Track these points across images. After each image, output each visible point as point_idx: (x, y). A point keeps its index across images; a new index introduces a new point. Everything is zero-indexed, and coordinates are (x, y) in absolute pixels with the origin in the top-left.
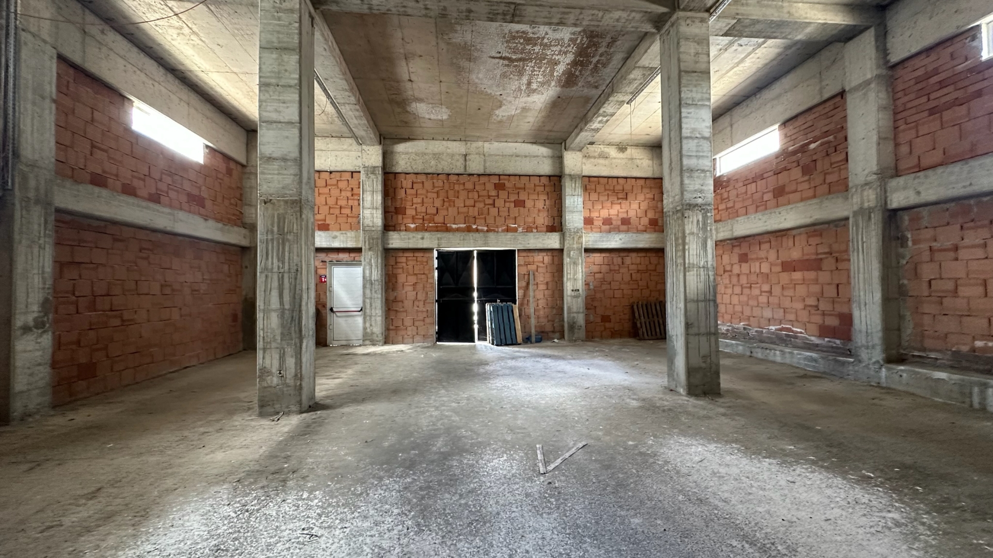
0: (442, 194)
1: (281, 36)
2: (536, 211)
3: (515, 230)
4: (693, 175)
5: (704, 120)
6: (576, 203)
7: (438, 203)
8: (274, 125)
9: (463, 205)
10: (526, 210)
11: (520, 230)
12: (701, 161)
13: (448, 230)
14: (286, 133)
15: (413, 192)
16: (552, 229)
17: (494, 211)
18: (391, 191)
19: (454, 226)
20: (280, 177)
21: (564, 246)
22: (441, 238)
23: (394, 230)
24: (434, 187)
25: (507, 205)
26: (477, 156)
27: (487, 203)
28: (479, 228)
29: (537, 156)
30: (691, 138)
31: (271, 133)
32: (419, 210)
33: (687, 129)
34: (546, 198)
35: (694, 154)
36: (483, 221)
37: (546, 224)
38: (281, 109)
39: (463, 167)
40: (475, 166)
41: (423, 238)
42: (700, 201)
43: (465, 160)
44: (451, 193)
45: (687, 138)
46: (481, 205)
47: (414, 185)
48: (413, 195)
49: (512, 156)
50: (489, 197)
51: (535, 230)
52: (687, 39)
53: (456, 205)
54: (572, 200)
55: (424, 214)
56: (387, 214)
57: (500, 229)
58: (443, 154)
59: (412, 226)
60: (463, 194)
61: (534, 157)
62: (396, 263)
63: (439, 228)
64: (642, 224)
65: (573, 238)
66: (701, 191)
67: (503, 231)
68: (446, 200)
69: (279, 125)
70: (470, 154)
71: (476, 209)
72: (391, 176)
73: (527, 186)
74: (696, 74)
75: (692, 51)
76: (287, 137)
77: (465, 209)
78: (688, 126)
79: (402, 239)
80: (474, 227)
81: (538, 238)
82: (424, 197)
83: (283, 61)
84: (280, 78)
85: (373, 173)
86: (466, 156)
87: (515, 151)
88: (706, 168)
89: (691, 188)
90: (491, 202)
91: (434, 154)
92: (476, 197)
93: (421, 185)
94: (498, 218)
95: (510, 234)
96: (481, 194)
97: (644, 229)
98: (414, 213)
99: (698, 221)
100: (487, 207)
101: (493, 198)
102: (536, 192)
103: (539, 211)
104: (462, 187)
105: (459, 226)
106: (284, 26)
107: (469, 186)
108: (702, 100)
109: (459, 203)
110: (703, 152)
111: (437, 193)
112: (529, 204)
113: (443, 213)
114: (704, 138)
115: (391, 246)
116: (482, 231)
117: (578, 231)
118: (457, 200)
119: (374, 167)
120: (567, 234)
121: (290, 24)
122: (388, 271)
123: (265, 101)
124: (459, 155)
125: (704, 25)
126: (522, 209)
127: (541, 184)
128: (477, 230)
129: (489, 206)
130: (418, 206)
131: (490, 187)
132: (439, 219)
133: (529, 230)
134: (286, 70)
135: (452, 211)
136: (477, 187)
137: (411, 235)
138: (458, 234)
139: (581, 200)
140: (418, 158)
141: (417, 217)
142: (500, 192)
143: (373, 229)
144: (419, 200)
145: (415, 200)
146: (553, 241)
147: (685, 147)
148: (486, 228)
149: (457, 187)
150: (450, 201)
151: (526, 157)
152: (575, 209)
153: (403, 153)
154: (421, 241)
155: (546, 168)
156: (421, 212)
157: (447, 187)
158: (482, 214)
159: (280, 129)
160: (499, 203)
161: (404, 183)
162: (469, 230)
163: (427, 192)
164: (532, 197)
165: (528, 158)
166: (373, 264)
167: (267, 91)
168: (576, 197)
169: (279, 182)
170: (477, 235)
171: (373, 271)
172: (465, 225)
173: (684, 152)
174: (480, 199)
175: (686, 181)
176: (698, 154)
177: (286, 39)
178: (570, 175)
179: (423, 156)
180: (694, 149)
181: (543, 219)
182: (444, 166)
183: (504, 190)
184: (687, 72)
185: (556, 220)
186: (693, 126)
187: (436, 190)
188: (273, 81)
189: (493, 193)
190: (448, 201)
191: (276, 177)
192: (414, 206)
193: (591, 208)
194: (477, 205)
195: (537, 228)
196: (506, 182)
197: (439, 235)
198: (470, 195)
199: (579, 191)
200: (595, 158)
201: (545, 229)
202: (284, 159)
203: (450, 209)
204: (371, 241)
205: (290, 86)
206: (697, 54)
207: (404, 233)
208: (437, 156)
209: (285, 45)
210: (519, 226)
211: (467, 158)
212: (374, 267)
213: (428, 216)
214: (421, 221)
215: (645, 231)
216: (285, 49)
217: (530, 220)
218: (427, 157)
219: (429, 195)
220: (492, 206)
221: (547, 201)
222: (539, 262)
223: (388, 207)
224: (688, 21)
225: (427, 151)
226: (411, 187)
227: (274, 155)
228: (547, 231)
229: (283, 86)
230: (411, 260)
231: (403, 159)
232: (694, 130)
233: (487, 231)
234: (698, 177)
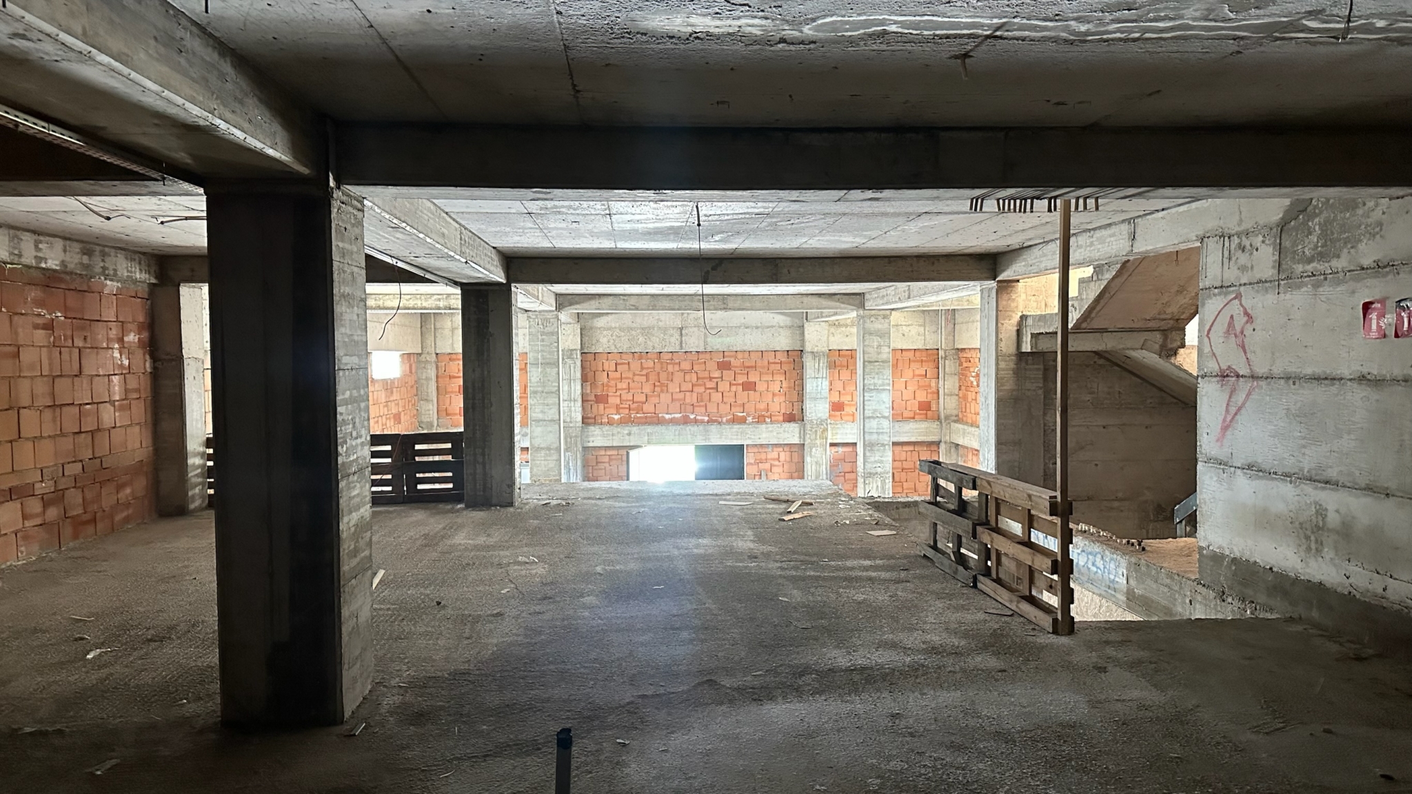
0: (653, 377)
1: (545, 354)
2: (770, 395)
3: (743, 421)
4: (874, 448)
5: (884, 402)
6: (819, 388)
7: (647, 389)
8: (541, 423)
9: (678, 390)
10: (758, 394)
11: (750, 419)
12: (881, 436)
13: (659, 422)
14: (550, 429)
15: (618, 375)
16: (790, 418)
17: (717, 397)
18: (591, 374)
19: (667, 417)
20: (546, 463)
21: (804, 440)
22: (651, 434)
23: (595, 424)
24: (642, 368)
25: (734, 388)
26: (696, 329)
27: (708, 386)
28: (699, 418)
29: (772, 327)
30: (872, 417)
31: (539, 429)
32: (624, 397)
33: (869, 410)
34: (783, 379)
35: (875, 431)
36: (703, 410)
37: (783, 411)
38: (546, 410)
39: (678, 343)
40: (694, 342)
41: (629, 434)
42: (879, 470)
43: (681, 334)
44: (663, 376)
45: (869, 418)
46: (701, 389)
47: (618, 367)
48: (617, 379)
49: (739, 327)
50: (711, 379)
51: (768, 420)
52: (871, 334)
53: (670, 390)
54: (815, 385)
55: (631, 403)
56: (585, 404)
57: (724, 419)
58: (653, 328)
59: (616, 417)
60: (678, 377)
61: (768, 327)
62: (597, 463)
63: (648, 420)
64: (909, 409)
65: (816, 431)
66: (881, 462)
67: (728, 422)
68: (657, 384)
69: (545, 423)
70: (686, 327)
71: (695, 395)
72: (590, 357)
73: (759, 364)
74: (877, 364)
75: (876, 344)
76: (551, 432)
77: (681, 396)
78: (870, 408)
79: (603, 436)
80: (692, 417)
81: (771, 431)
82: (630, 381)
83: (546, 373)
84: (544, 387)
85: (570, 357)
86: (681, 329)
87: (743, 321)
88: (886, 443)
89: (872, 459)
90: (713, 385)
91: (642, 329)
92: (694, 379)
93: (627, 366)
94: (721, 406)
95: (736, 427)
96: (700, 376)
97: (912, 416)
98: (618, 401)
99: (877, 486)
100: (708, 391)
101: (715, 380)
102: (770, 371)
103: (774, 395)
104: (677, 368)
105: (673, 416)
106: (547, 346)
107: (686, 366)
108: (883, 385)
109: (674, 388)
110: (883, 429)
111: (647, 375)
112: (761, 387)
113: (654, 400)
114: (884, 417)
115: (591, 444)
116: (702, 422)
117: (822, 422)
118: (671, 385)
119: (572, 350)
120: (808, 427)
121: (551, 344)
122: (588, 473)
123: (534, 405)
124: (673, 328)
125: (887, 321)
126: (751, 392)
127: (777, 361)
128: (696, 421)
129: (711, 391)
130: (623, 392)
131: (712, 366)
132: (648, 408)
133: (760, 420)
134: (549, 380)
135: (665, 398)
136: (696, 368)
137: (615, 430)
138: (672, 428)
139: (826, 384)
140: (623, 334)
141: (621, 406)
142: (724, 372)
143: (571, 425)
144: (624, 385)
145: (620, 386)
146: (791, 434)
147: (867, 425)
148: (706, 419)
149: (670, 368)
150: (662, 385)
151: (757, 328)
152: (819, 396)
153: (605, 329)
154: (627, 437)
155: (783, 342)
156: (627, 400)
157: (658, 366)
158: (702, 401)
159: (545, 426)
160: (724, 386)
161: (606, 364)
162: (685, 421)
163: (634, 375)
164: (765, 378)
165: (760, 329)
166: (571, 468)
167: (535, 397)
168: (820, 380)
169: (545, 466)
170: (695, 428)
171: (571, 476)
172: (680, 415)
173: (866, 430)
174: (700, 382)
175: (868, 454)
176: (878, 431)
177: (548, 356)
178: (813, 352)
179: (629, 331)
180: (875, 426)
181: (779, 405)
182: (655, 343)
183: (730, 369)
184: (870, 362)
185: (795, 407)
186: (874, 407)
187: (644, 372)
188: (540, 389)
189: (717, 374)
190: (660, 386)
191: (543, 462)
192: (618, 393)
193: (841, 389)
194: (696, 389)
195: (770, 417)
196: (732, 360)
197: (649, 429)
198: (688, 377)
199: (824, 372)
200: (846, 326)
201: (781, 418)
202: (549, 449)
203: (662, 395)
204: (569, 440)
205: (552, 393)
206: (879, 346)
207: (607, 428)
208: (646, 331)
209: (548, 361)
210: (748, 415)
211: (683, 332)
212: (572, 471)
213: (635, 405)
214: (627, 411)
215: (914, 418)
216: (548, 364)
217: (762, 406)
218: (633, 332)
219: (636, 378)
220: (715, 391)
221: (784, 382)
222: (774, 459)
223: (587, 394)
224: (873, 319)
225: (634, 325)
226: (614, 369)
227: (542, 446)
228: (784, 421)
229: (546, 393)
230: (615, 459)
231: (604, 336)
232: (875, 411)
233: (708, 422)
234: (878, 450)
